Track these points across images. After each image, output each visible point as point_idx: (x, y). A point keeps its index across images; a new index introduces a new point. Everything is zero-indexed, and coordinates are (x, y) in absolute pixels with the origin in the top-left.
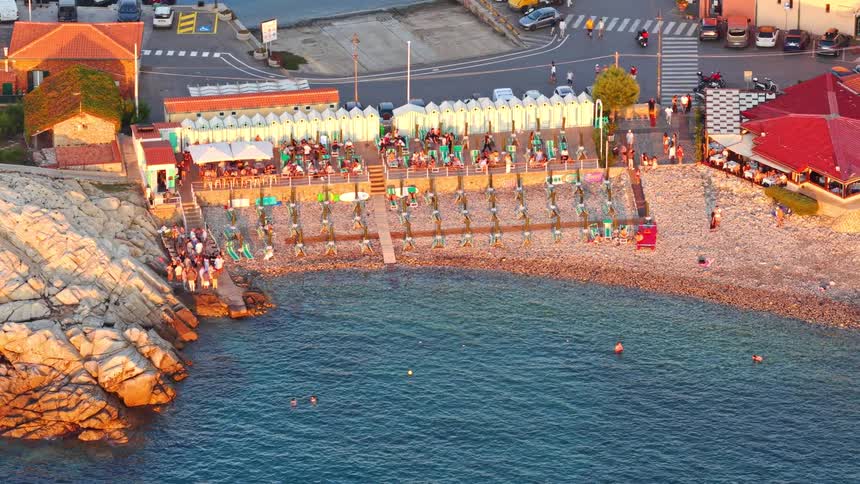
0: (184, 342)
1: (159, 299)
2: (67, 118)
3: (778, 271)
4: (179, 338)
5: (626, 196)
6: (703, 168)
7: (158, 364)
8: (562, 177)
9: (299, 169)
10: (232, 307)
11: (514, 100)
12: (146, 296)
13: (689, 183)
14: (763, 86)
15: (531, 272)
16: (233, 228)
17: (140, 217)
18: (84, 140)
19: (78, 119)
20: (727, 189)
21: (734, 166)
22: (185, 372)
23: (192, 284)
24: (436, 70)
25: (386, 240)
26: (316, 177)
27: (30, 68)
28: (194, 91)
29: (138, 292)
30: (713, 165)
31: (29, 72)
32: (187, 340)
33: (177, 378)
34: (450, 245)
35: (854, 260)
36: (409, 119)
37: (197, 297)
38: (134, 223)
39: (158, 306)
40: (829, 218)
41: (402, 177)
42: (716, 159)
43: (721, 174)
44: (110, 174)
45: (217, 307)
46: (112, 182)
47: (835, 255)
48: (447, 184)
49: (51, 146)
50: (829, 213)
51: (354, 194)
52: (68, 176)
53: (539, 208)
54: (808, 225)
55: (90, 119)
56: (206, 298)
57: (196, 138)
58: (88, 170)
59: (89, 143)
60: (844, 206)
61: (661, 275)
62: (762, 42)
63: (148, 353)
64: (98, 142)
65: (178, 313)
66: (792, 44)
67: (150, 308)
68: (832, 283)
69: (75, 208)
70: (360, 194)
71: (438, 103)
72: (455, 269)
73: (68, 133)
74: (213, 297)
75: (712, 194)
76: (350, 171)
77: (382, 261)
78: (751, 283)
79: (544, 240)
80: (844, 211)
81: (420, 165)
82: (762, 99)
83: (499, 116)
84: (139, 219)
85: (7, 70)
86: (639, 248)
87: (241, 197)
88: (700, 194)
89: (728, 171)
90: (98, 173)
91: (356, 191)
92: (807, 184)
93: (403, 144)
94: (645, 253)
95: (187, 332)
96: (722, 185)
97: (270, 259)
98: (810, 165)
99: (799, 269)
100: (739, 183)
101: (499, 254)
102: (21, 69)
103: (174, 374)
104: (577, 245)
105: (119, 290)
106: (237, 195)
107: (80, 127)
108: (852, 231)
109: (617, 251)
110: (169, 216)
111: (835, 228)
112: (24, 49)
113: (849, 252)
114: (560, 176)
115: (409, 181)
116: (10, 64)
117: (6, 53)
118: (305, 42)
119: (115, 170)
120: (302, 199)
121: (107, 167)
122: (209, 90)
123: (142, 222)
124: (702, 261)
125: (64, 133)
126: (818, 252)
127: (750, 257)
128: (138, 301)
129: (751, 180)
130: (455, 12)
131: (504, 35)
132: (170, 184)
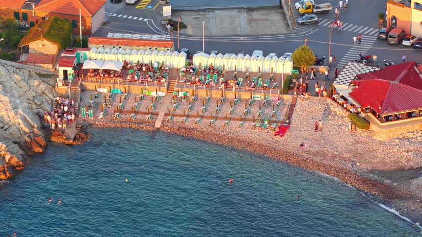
0: (35, 152)
1: (27, 130)
2: (35, 40)
3: (335, 154)
4: (32, 150)
5: (285, 110)
6: (329, 101)
7: (7, 161)
8: (259, 97)
9: (136, 77)
10: (68, 139)
11: (261, 56)
12: (21, 128)
13: (319, 107)
14: (388, 64)
15: (220, 140)
16: (91, 102)
17: (47, 91)
18: (43, 52)
19: (40, 41)
20: (335, 112)
21: (341, 101)
22: (23, 166)
23: (53, 125)
24: (242, 38)
25: (161, 117)
26: (142, 82)
27: (43, 16)
28: (110, 35)
29: (18, 125)
30: (334, 99)
31: (43, 17)
32: (37, 151)
33: (18, 168)
34: (189, 123)
35: (376, 154)
36: (201, 60)
37: (53, 132)
38: (43, 93)
39: (25, 133)
40: (373, 132)
41: (182, 87)
42: (335, 96)
43: (335, 104)
44: (45, 69)
45: (61, 138)
46: (45, 73)
47: (368, 151)
48: (202, 93)
49: (28, 53)
50: (374, 130)
51: (155, 93)
52: (25, 68)
53: (241, 109)
54: (363, 134)
55: (46, 42)
56: (57, 133)
57: (96, 57)
58: (37, 66)
59: (45, 53)
60: (380, 127)
61: (279, 150)
62: (405, 43)
63: (3, 155)
64: (49, 53)
65: (35, 138)
66: (417, 46)
67: (21, 134)
68: (358, 164)
69: (13, 83)
70: (158, 92)
71: (224, 54)
72: (185, 134)
73: (35, 47)
74: (60, 133)
75: (327, 112)
76: (159, 81)
77: (154, 126)
78: (318, 159)
79: (235, 125)
80: (379, 129)
81: (193, 83)
82: (372, 70)
83: (245, 63)
84: (46, 92)
85: (34, 15)
86: (275, 135)
87: (104, 87)
88: (321, 113)
89: (338, 103)
90: (41, 68)
91: (157, 91)
92: (370, 114)
93: (192, 72)
94: (278, 138)
95: (38, 147)
96: (334, 110)
97: (101, 118)
98: (371, 104)
99: (346, 155)
100: (341, 109)
101: (210, 129)
102: (39, 15)
103: (17, 167)
104: (248, 130)
105: (10, 124)
106: (102, 86)
107: (41, 45)
108: (382, 140)
109: (264, 136)
110: (64, 92)
111: (375, 137)
112: (42, 6)
113: (375, 150)
114: (260, 96)
115: (185, 89)
116: (35, 13)
117: (33, 7)
118: (194, 19)
119: (49, 67)
120: (133, 92)
121: (46, 66)
122: (118, 35)
123: (48, 94)
124: (302, 146)
125: (33, 47)
126: (360, 148)
127: (327, 146)
128: (16, 130)
129: (346, 109)
130: (278, 12)
131: (288, 26)
132: (70, 77)
